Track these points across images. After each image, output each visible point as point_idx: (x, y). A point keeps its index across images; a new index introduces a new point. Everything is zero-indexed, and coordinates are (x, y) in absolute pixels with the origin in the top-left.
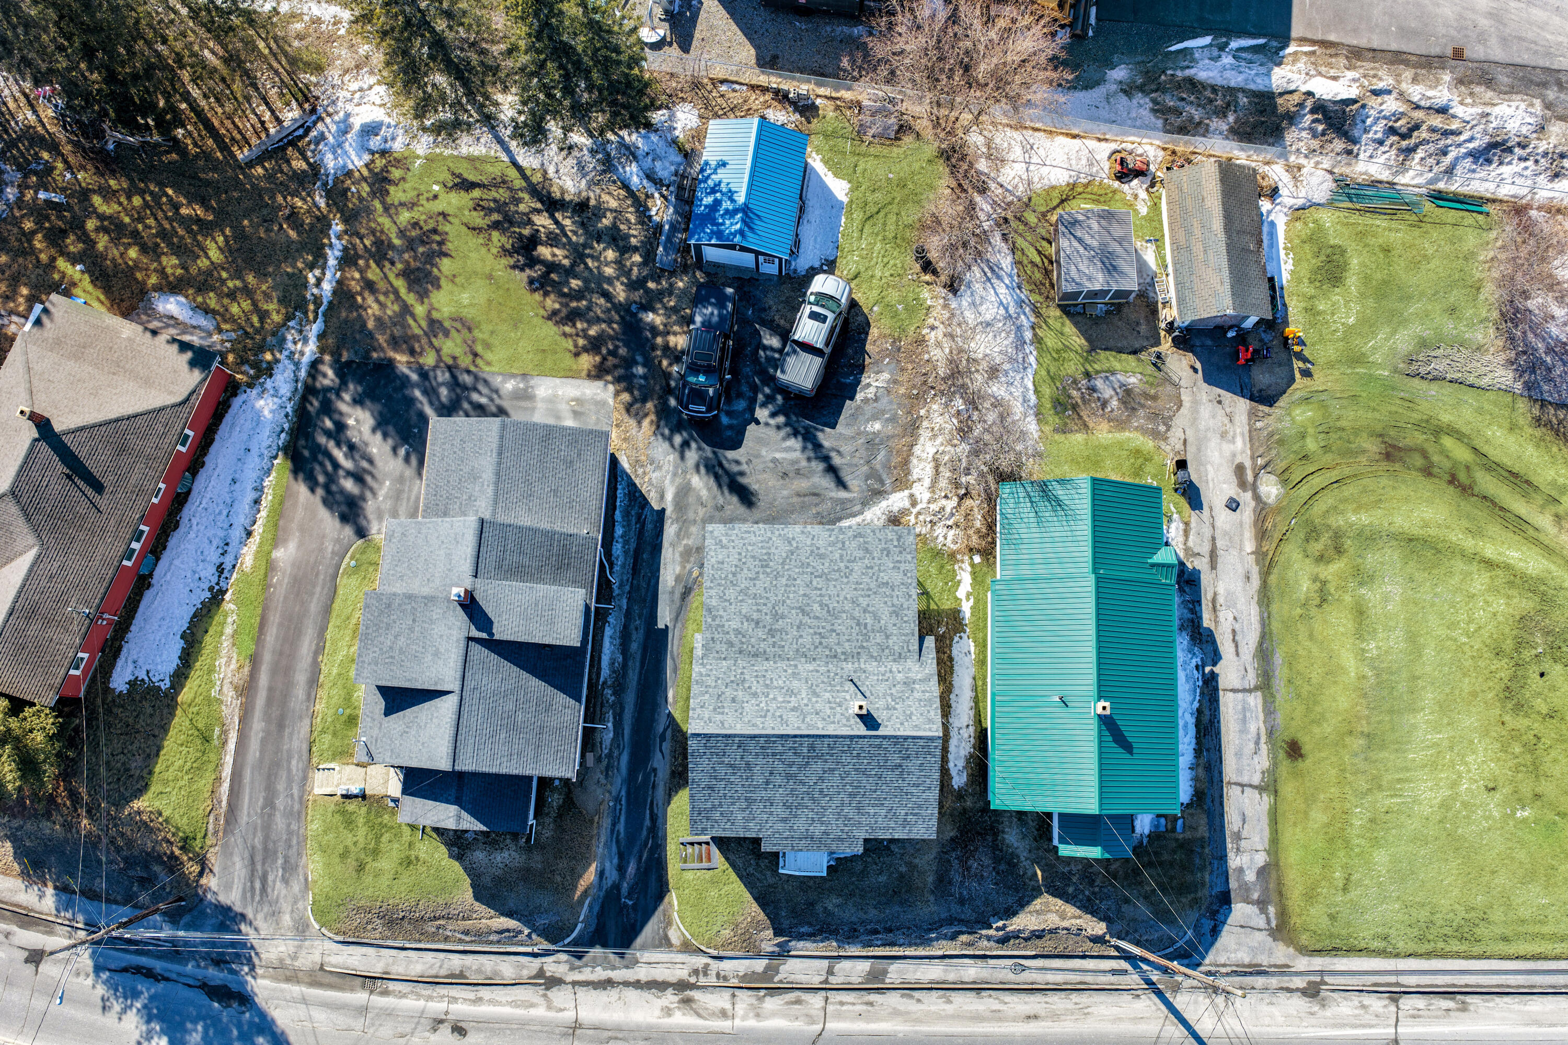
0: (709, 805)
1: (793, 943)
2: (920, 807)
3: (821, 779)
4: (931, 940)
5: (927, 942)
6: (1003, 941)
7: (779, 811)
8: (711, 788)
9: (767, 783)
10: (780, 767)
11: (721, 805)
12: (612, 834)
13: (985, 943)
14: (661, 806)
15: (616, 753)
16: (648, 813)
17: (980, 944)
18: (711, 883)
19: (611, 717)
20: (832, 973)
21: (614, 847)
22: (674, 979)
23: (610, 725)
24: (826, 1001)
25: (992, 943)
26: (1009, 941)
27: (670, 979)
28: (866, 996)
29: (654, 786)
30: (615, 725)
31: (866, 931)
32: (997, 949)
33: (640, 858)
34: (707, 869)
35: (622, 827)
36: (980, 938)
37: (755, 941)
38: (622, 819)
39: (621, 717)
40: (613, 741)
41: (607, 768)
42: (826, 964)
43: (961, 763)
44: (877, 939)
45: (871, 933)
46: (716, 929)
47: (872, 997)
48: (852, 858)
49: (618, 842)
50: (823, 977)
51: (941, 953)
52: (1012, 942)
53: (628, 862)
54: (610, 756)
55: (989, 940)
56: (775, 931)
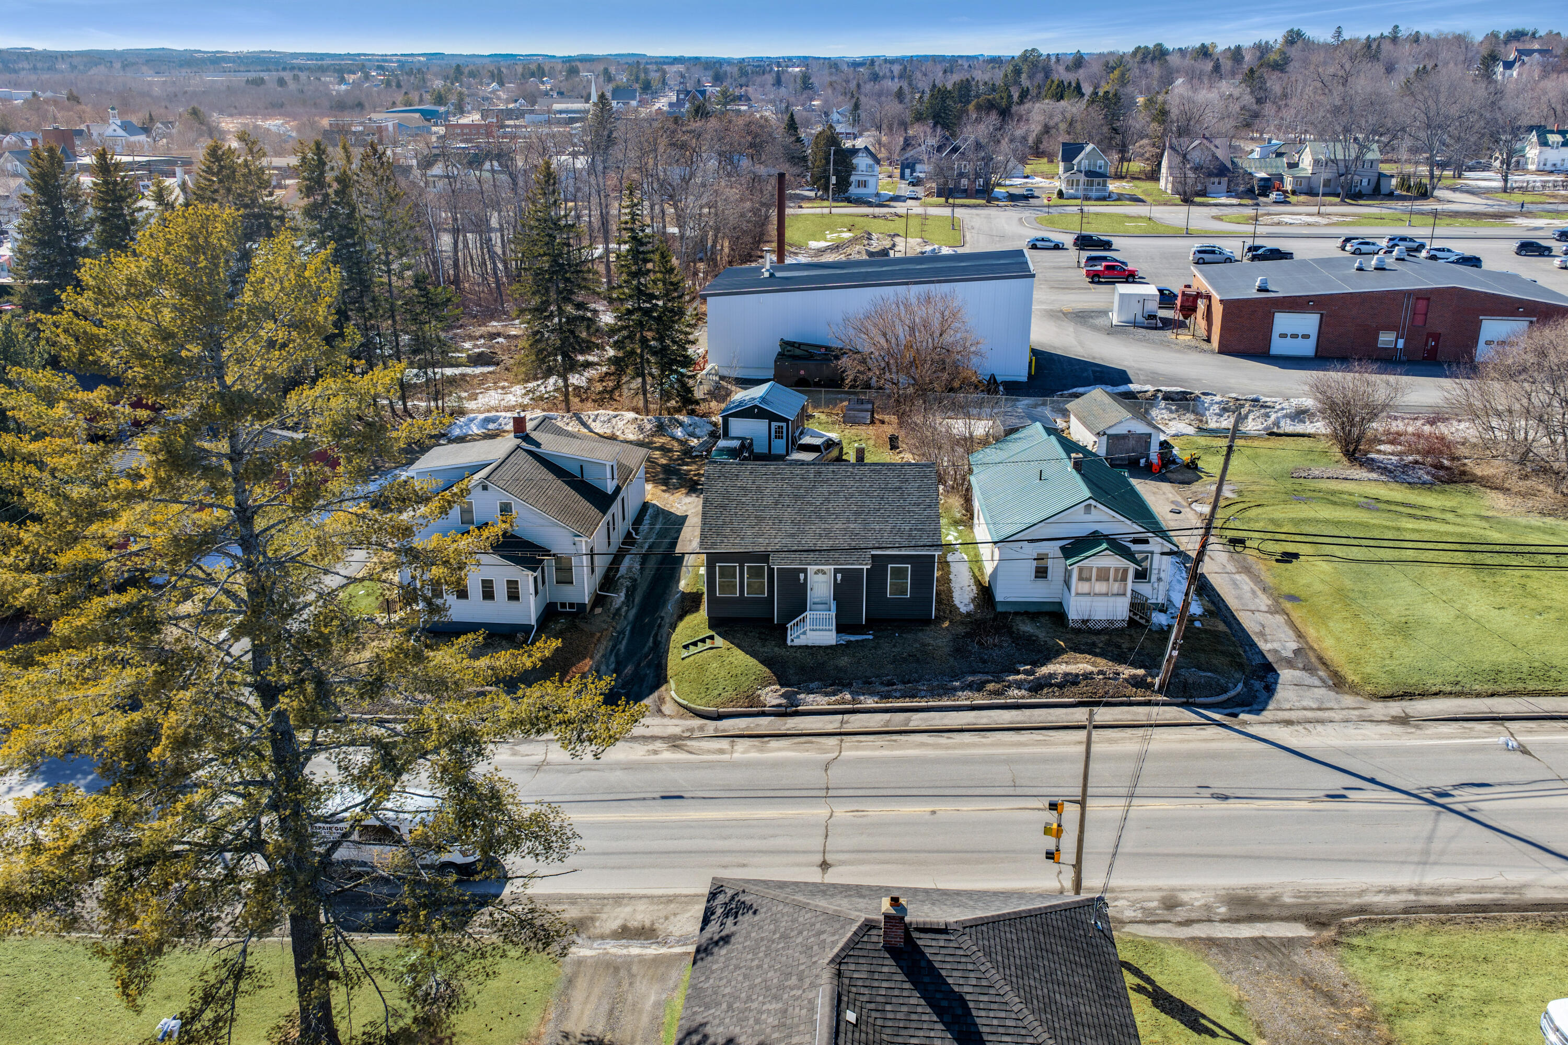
0: (720, 522)
1: (802, 696)
2: (923, 523)
3: (827, 500)
4: (955, 689)
5: (949, 692)
6: (1037, 687)
7: (788, 528)
8: (724, 507)
9: (776, 503)
10: (789, 490)
11: (731, 522)
12: (612, 651)
13: (1016, 691)
14: (665, 636)
15: (625, 609)
16: (651, 639)
17: (1010, 693)
18: (714, 657)
19: (624, 591)
20: (847, 722)
21: (613, 659)
22: (665, 735)
23: (623, 594)
24: (842, 741)
25: (1023, 692)
26: (1042, 689)
27: (660, 735)
28: (888, 737)
29: (660, 626)
30: (627, 595)
31: (882, 683)
32: (1030, 697)
33: (639, 664)
34: (711, 648)
35: (622, 647)
36: (1009, 687)
37: (759, 696)
38: (624, 642)
39: (633, 593)
40: (623, 603)
41: (614, 615)
42: (840, 717)
43: (967, 601)
44: (896, 690)
45: (888, 685)
46: (716, 692)
47: (895, 737)
48: (863, 641)
49: (617, 655)
50: (837, 725)
51: (968, 702)
52: (1045, 691)
53: (625, 667)
54: (619, 609)
55: (1019, 688)
56: (782, 685)
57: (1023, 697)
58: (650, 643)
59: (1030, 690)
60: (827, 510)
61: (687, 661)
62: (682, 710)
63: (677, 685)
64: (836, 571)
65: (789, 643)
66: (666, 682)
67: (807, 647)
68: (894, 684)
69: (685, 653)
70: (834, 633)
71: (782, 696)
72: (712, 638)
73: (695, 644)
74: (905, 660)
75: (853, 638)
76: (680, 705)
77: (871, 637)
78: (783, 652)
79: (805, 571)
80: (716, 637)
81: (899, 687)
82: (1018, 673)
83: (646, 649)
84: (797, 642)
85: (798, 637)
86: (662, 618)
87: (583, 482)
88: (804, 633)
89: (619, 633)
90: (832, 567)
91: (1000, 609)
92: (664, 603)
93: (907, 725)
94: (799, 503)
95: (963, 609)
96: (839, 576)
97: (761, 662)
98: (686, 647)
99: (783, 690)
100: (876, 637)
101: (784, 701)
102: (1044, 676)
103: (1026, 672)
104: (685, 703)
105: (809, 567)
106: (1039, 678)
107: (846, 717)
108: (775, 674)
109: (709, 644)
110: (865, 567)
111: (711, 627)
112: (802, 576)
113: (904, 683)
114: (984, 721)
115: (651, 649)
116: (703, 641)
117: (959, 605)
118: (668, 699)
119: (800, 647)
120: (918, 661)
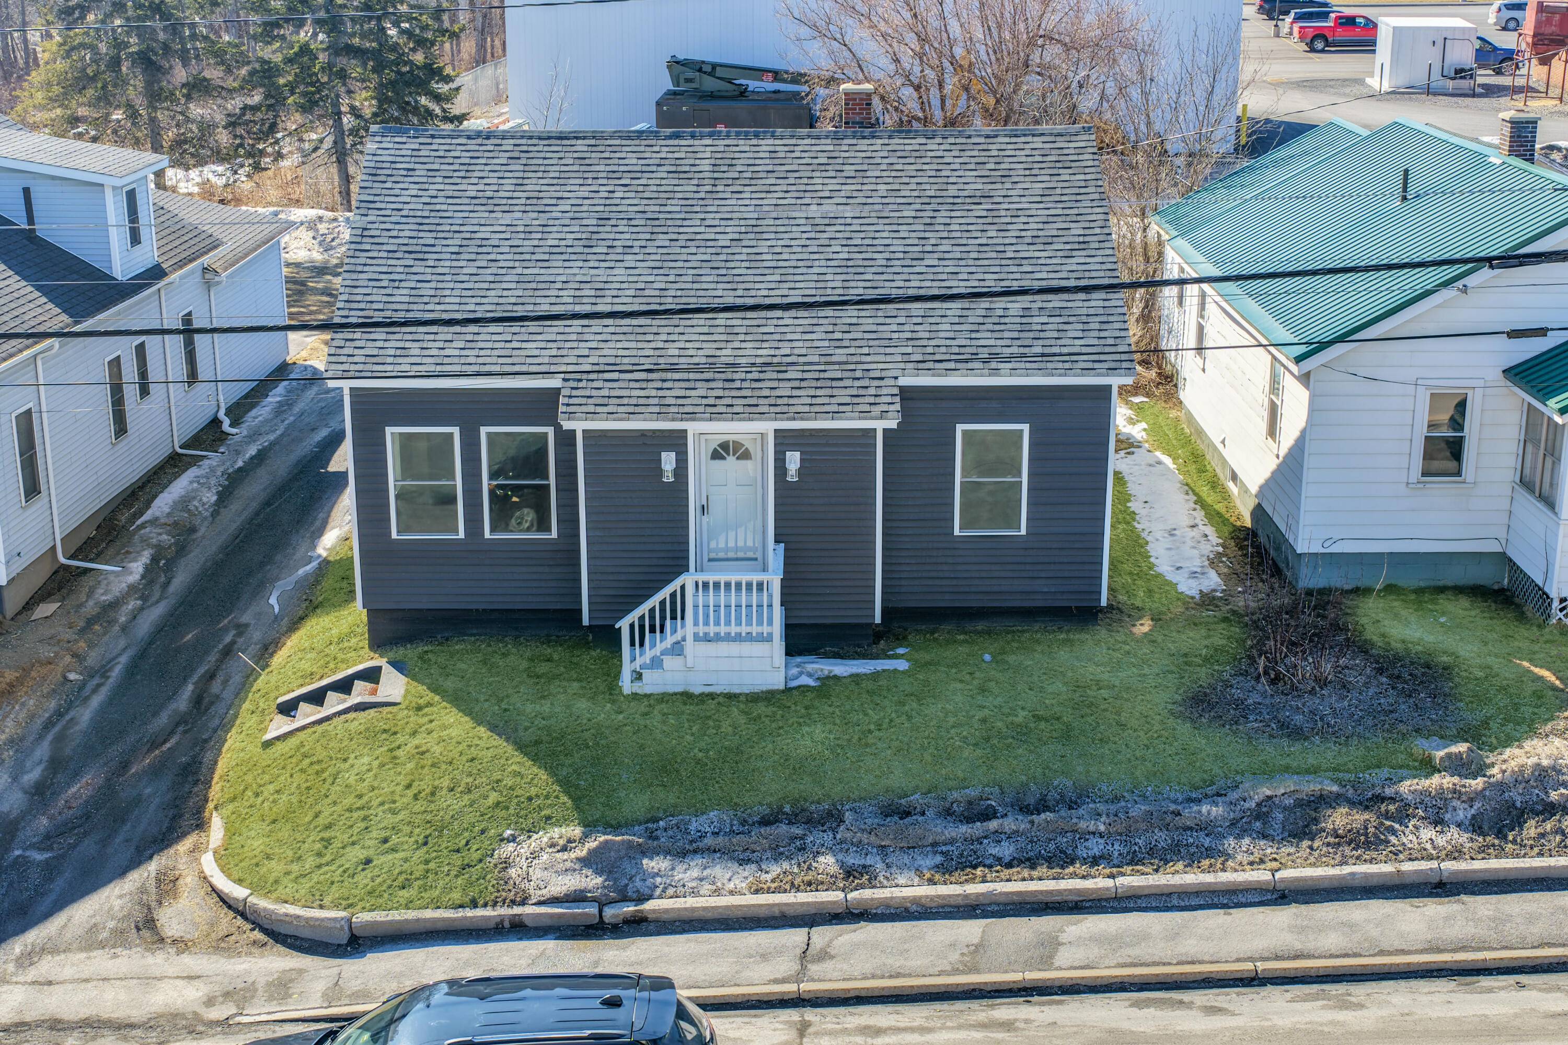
1: (660, 863)
4: (1211, 830)
5: (1191, 838)
6: (1499, 817)
12: (48, 725)
13: (1427, 833)
14: (237, 679)
15: (133, 604)
16: (189, 689)
17: (1409, 839)
18: (370, 735)
19: (146, 557)
20: (824, 955)
21: (43, 750)
22: (137, 1014)
23: (137, 568)
24: (803, 1029)
25: (1455, 836)
26: (1518, 822)
27: (120, 1014)
28: (978, 1011)
29: (228, 652)
30: (148, 569)
31: (947, 813)
32: (1483, 851)
33: (125, 766)
34: (361, 707)
35: (85, 715)
36: (1403, 816)
37: (506, 864)
38: (96, 701)
39: (171, 563)
40: (132, 588)
41: (90, 622)
42: (797, 936)
43: (1196, 562)
44: (997, 836)
45: (969, 820)
46: (357, 853)
47: (1005, 1011)
48: (875, 676)
49: (60, 738)
50: (786, 966)
51: (1261, 876)
52: (1531, 829)
53: (76, 775)
54: (114, 605)
55: (1438, 822)
56: (590, 826)
57: (1456, 853)
58: (182, 702)
59: (1476, 826)
60: (754, 259)
61: (280, 747)
62: (227, 920)
63: (231, 832)
64: (785, 441)
65: (627, 685)
66: (201, 825)
67: (687, 696)
68: (987, 815)
69: (280, 725)
70: (778, 646)
71: (585, 862)
72: (372, 675)
73: (317, 697)
74: (1022, 733)
75: (841, 668)
76: (224, 900)
77: (902, 665)
78: (604, 713)
79: (677, 441)
80: (387, 671)
81: (1010, 824)
82: (1428, 767)
83: (163, 719)
84: (653, 683)
85: (656, 663)
86: (241, 629)
87: (30, 236)
88: (677, 649)
89: (91, 674)
90: (768, 427)
91: (1308, 579)
92: (261, 588)
93: (1046, 961)
94: (662, 240)
95: (1189, 587)
96: (793, 460)
97: (521, 747)
98: (288, 709)
99: (592, 844)
100: (919, 666)
101: (592, 881)
102: (1519, 779)
103: (1458, 766)
104: (238, 892)
105: (692, 428)
106: (1501, 787)
107: (821, 935)
108: (567, 785)
109: (360, 692)
110: (879, 425)
111: (378, 643)
112: (668, 461)
113: (1026, 810)
114: (1332, 941)
115: (181, 720)
116: (344, 686)
117: (1171, 576)
118: (189, 880)
119: (664, 698)
120: (1067, 735)
